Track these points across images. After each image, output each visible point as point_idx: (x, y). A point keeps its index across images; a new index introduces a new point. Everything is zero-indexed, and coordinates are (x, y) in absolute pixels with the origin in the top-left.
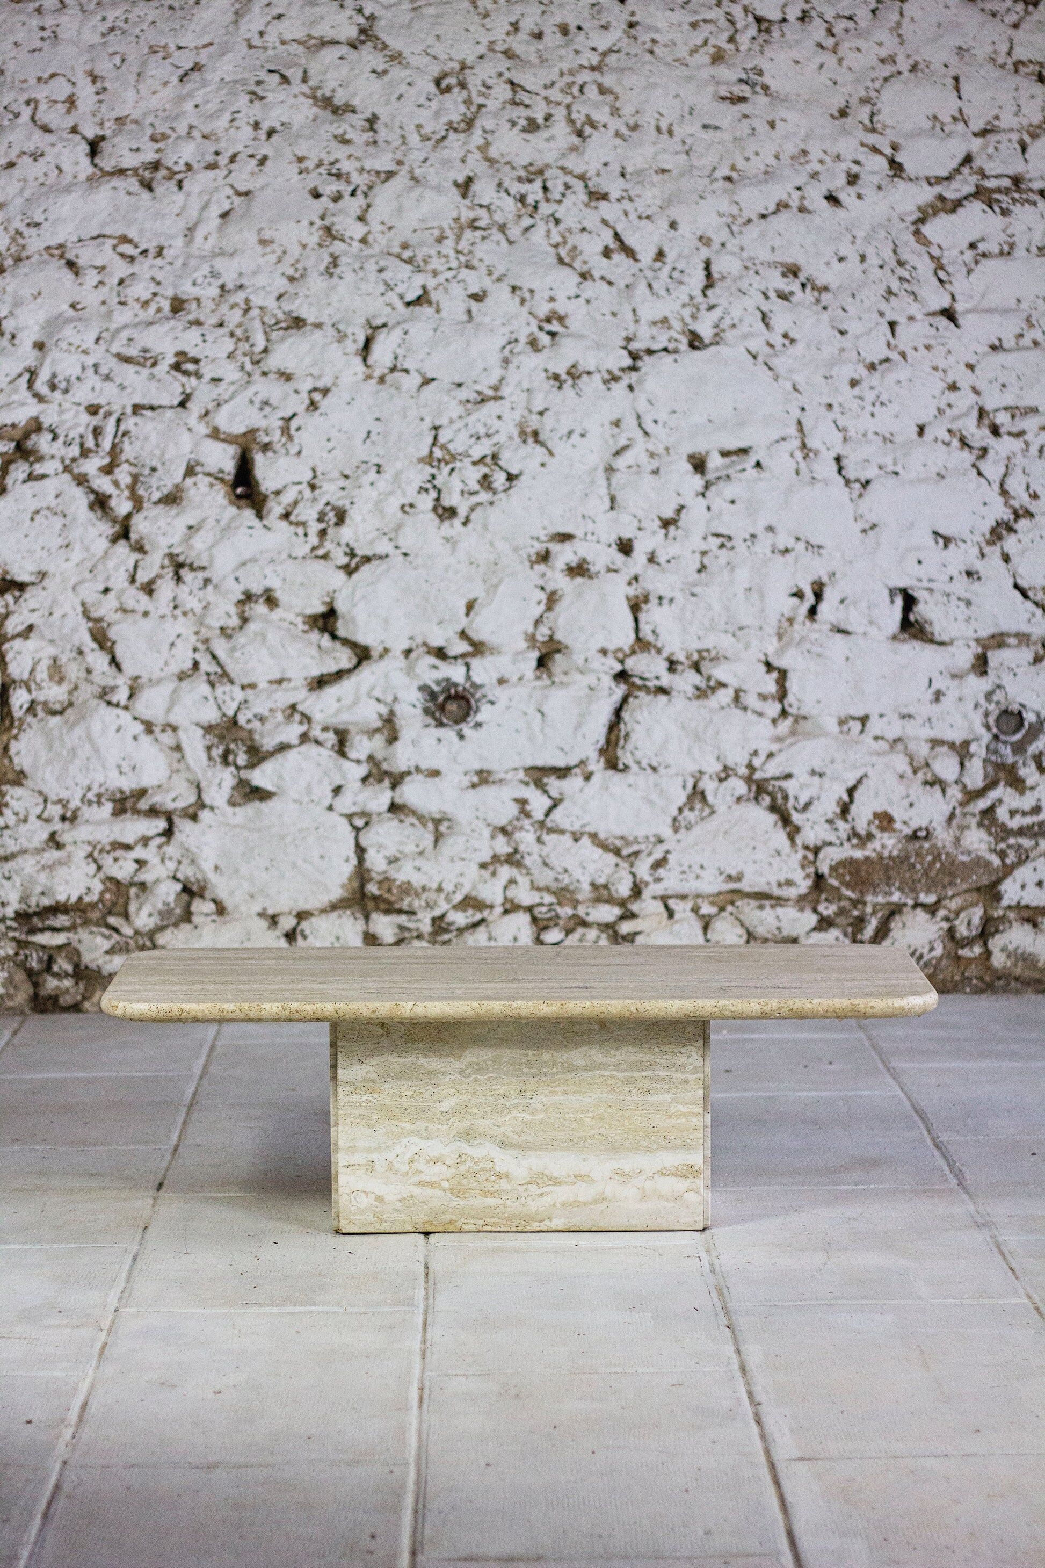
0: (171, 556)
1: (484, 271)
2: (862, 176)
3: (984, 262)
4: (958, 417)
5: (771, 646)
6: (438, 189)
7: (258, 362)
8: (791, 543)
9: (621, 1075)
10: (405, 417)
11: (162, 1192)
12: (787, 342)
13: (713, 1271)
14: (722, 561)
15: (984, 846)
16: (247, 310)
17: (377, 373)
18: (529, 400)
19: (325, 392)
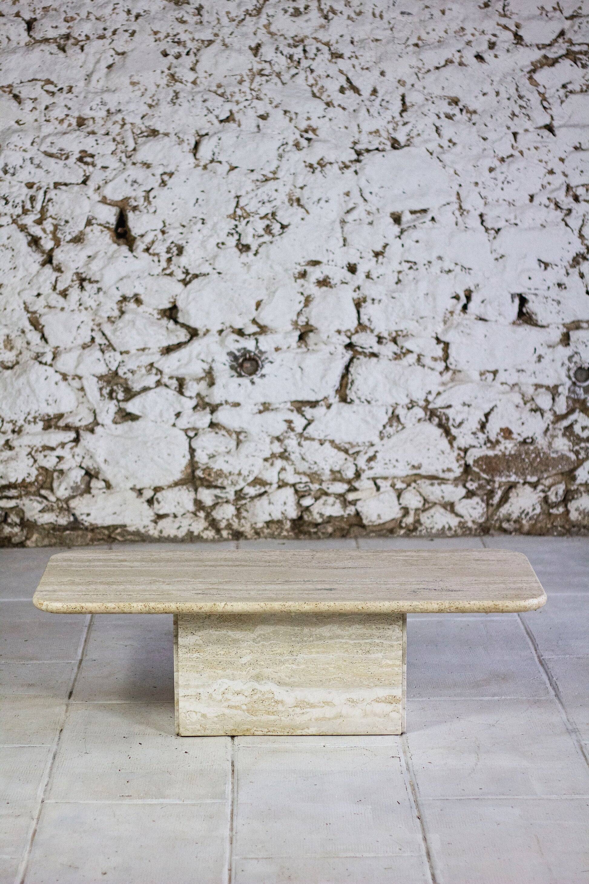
0: (77, 274)
1: (268, 101)
2: (498, 43)
3: (571, 96)
4: (553, 191)
5: (440, 329)
6: (239, 51)
7: (130, 156)
8: (452, 267)
9: (352, 642)
10: (219, 190)
11: (72, 701)
12: (451, 145)
13: (408, 769)
14: (411, 277)
15: (566, 448)
16: (123, 125)
17: (202, 163)
18: (294, 180)
19: (171, 175)
